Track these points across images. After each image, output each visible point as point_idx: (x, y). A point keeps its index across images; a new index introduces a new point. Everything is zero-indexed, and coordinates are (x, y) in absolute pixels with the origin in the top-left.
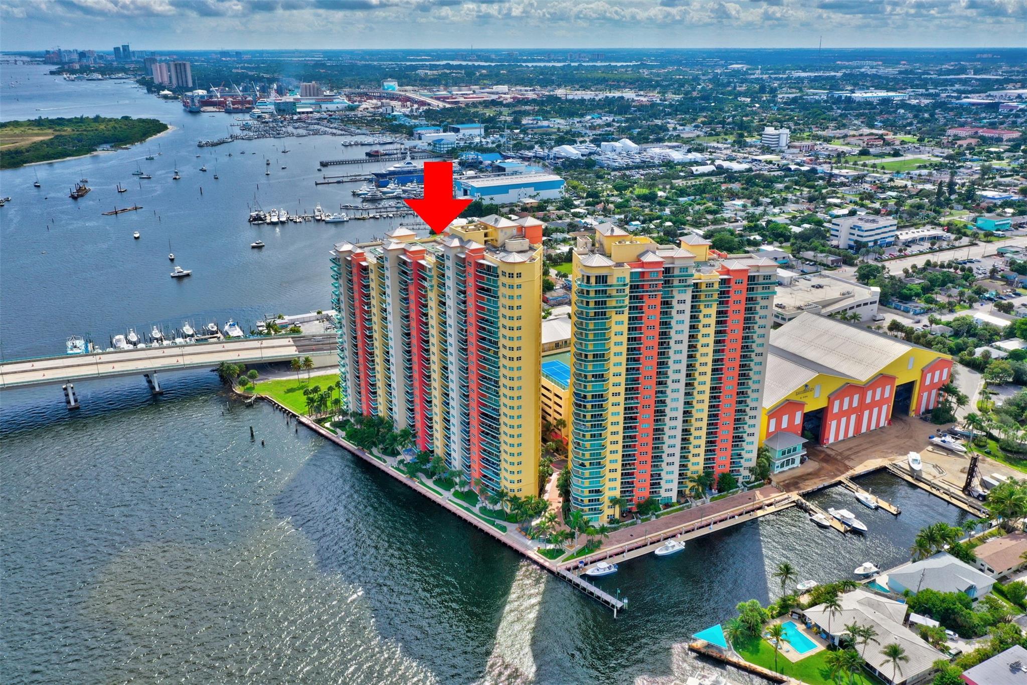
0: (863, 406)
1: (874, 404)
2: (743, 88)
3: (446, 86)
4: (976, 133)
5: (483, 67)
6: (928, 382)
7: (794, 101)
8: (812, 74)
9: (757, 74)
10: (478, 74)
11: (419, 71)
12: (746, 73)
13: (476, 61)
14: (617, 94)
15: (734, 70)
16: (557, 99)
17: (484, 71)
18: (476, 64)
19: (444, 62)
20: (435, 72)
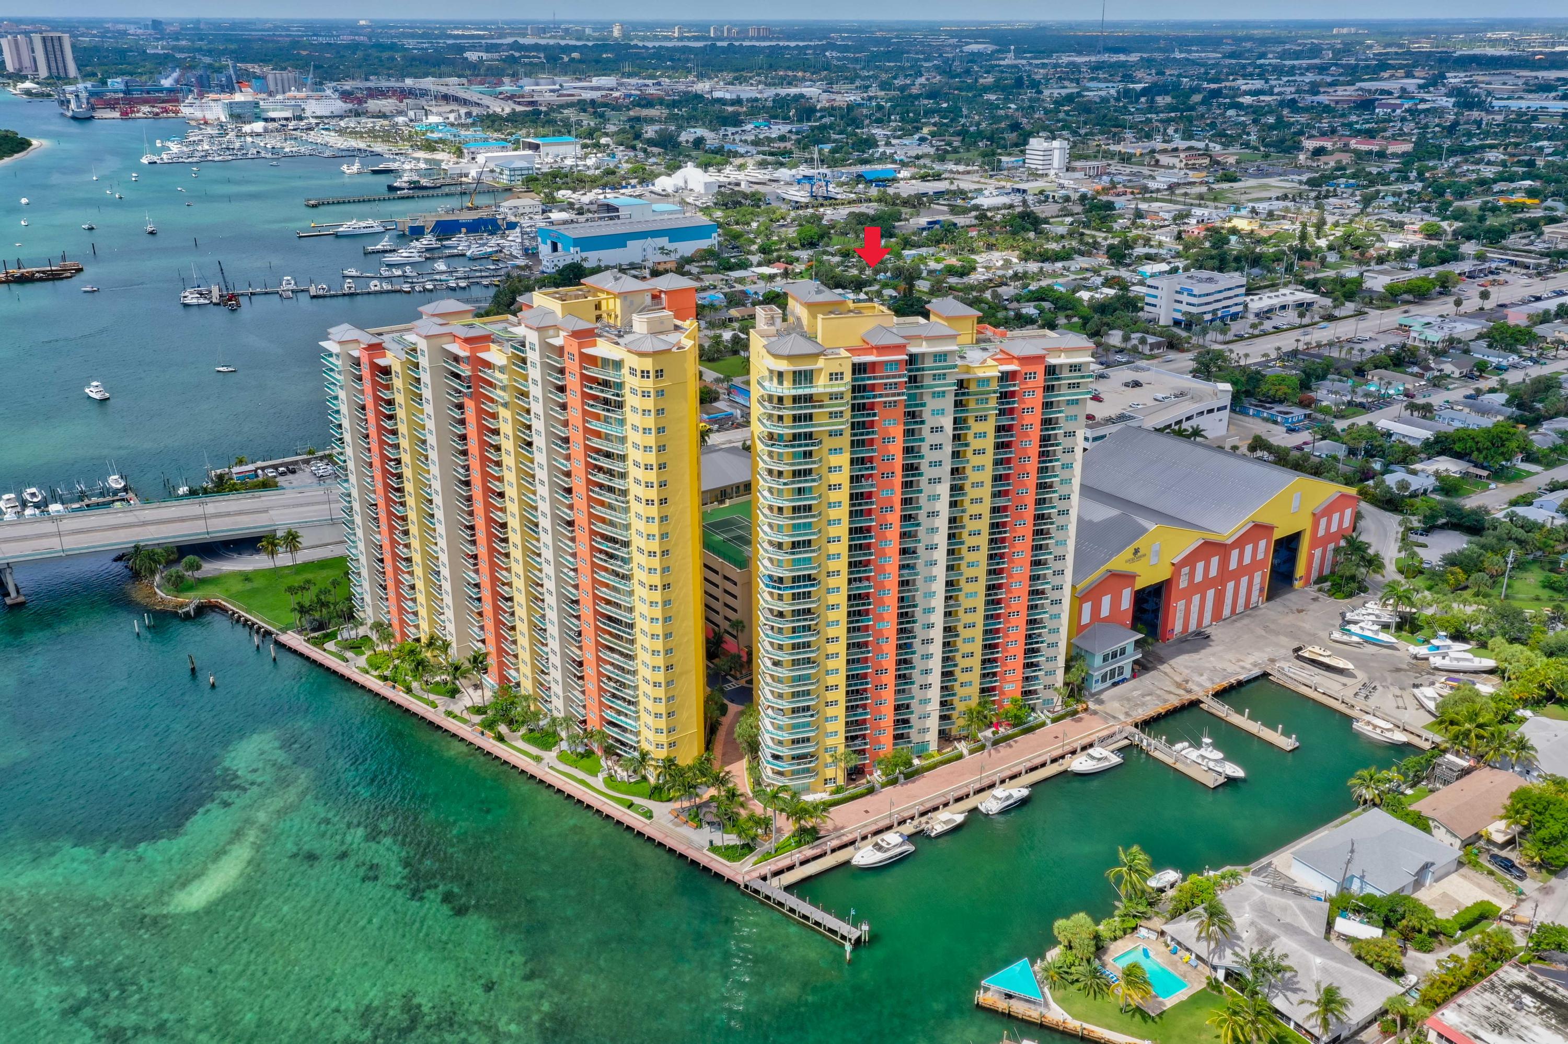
0: (1225, 575)
1: (1243, 570)
2: (989, 80)
3: (515, 76)
4: (1346, 145)
5: (575, 48)
6: (1321, 532)
7: (1069, 99)
8: (1093, 59)
9: (1009, 60)
10: (566, 59)
11: (468, 54)
12: (991, 56)
13: (562, 38)
14: (793, 91)
15: (972, 54)
16: (698, 97)
17: (575, 55)
18: (563, 43)
19: (510, 40)
20: (496, 56)
